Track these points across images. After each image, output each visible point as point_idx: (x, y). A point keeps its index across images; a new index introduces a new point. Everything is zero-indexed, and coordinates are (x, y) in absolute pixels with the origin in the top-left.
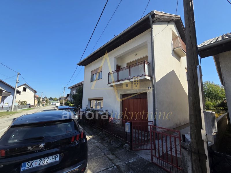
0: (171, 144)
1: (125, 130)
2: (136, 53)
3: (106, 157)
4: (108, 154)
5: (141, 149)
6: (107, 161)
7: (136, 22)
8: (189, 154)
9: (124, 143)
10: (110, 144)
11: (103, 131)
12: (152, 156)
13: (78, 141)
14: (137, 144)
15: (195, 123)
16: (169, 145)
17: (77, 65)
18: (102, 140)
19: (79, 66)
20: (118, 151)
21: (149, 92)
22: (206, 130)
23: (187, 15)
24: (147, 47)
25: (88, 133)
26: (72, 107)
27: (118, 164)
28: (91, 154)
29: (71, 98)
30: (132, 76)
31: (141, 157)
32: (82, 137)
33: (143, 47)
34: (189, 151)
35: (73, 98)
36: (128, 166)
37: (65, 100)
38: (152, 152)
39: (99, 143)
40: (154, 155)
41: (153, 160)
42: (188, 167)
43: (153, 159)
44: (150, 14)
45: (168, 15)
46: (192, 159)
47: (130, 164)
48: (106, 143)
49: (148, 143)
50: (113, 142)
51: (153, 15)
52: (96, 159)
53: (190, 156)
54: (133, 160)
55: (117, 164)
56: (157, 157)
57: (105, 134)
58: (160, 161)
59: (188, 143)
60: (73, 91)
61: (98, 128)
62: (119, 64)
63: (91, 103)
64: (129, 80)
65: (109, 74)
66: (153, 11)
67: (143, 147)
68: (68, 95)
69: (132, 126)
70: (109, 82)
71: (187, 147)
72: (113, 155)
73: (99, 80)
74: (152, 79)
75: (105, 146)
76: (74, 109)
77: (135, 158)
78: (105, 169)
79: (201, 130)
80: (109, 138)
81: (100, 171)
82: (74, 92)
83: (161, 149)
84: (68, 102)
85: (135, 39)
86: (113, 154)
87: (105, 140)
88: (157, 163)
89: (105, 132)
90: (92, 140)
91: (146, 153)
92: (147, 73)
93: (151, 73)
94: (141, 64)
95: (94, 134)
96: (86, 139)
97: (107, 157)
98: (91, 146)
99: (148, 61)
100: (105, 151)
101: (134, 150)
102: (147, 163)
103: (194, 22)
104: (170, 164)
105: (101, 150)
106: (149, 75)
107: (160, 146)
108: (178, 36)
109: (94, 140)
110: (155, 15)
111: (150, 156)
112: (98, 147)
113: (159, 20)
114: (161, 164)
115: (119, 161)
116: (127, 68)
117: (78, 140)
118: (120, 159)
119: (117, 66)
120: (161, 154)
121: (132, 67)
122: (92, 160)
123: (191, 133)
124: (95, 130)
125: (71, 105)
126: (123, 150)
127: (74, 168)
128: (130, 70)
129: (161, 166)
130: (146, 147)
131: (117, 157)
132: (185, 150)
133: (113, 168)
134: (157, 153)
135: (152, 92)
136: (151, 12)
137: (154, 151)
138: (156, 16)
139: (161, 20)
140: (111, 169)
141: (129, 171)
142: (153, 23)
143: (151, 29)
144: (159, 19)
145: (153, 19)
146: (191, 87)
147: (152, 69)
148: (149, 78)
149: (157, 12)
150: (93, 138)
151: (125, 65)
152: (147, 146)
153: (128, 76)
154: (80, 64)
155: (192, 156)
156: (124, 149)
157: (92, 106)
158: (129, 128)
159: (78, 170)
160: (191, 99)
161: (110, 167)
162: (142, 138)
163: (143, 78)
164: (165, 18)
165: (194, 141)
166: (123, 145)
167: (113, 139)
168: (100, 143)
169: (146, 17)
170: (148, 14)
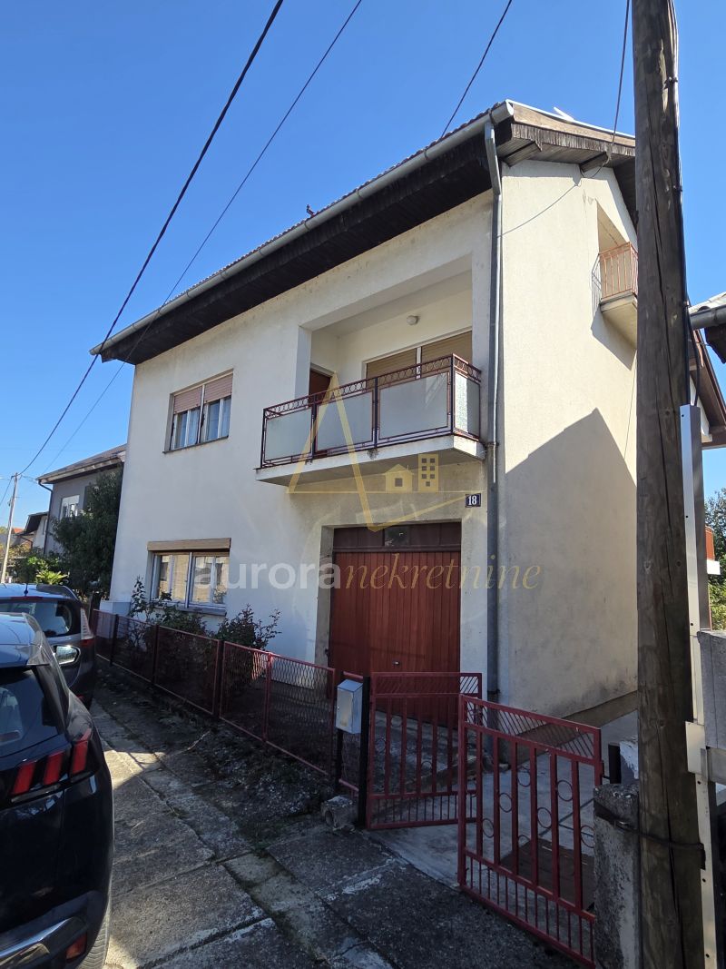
0: (555, 796)
1: (333, 717)
2: (414, 313)
3: (222, 868)
4: (236, 853)
5: (413, 819)
6: (223, 890)
7: (418, 153)
8: (626, 844)
9: (328, 790)
10: (252, 796)
11: (220, 727)
12: (463, 854)
13: (56, 787)
14: (391, 794)
15: (661, 689)
16: (545, 801)
17: (95, 353)
18: (207, 776)
19: (104, 360)
20: (288, 835)
21: (471, 520)
22: (706, 727)
23: (648, 149)
24: (470, 287)
25: (132, 737)
26: (51, 589)
27: (282, 908)
28: (142, 855)
29: (51, 538)
30: (384, 431)
31: (411, 866)
32: (80, 763)
33: (449, 281)
34: (629, 829)
35: (58, 540)
36: (336, 914)
37: (12, 547)
38: (463, 836)
39: (191, 796)
40: (475, 852)
41: (468, 878)
42: (621, 907)
43: (469, 872)
44: (488, 117)
45: (582, 132)
46: (638, 866)
47: (348, 906)
48: (229, 792)
49: (450, 788)
50: (266, 785)
51: (504, 126)
52: (162, 883)
53: (632, 853)
54: (364, 885)
55: (276, 908)
56: (486, 863)
57: (230, 744)
58: (502, 880)
59: (629, 788)
60: (66, 501)
61: (192, 708)
62: (325, 365)
63: (162, 566)
64: (372, 451)
65: (269, 414)
66: (505, 103)
67: (421, 808)
68: (34, 522)
69: (372, 699)
70: (267, 457)
71: (621, 811)
72: (260, 856)
73: (214, 445)
74: (486, 456)
75: (222, 809)
76: (60, 602)
77: (376, 873)
78: (212, 938)
79: (687, 723)
80: (249, 765)
81: (182, 950)
82: (73, 504)
83: (506, 818)
84: (33, 561)
85: (413, 242)
86: (263, 854)
87: (223, 777)
88: (484, 895)
89: (229, 734)
90: (152, 779)
91: (439, 841)
92: (462, 422)
93: (485, 420)
94: (437, 372)
95: (168, 746)
96: (103, 774)
97: (227, 868)
98: (146, 813)
99: (469, 357)
100: (220, 837)
101: (374, 825)
102: (434, 895)
103: (677, 192)
104: (548, 898)
105: (198, 833)
106: (476, 436)
107: (505, 802)
108: (627, 240)
109: (164, 779)
110: (514, 127)
111: (455, 856)
112: (183, 815)
113: (532, 154)
114: (503, 897)
115: (290, 887)
116: (365, 391)
117: (57, 782)
118: (294, 880)
119: (312, 372)
120: (506, 845)
121: (389, 384)
122: (141, 887)
123: (640, 739)
124: (176, 719)
125: (52, 575)
126: (317, 829)
127: (20, 940)
128: (376, 402)
129: (503, 906)
130: (437, 811)
131: (280, 869)
132: (612, 824)
133: (251, 927)
134: (488, 842)
135: (484, 521)
136: (494, 108)
137: (472, 829)
138: (516, 132)
139: (545, 154)
140: (243, 936)
141: (336, 941)
142: (504, 165)
143: (489, 193)
144: (533, 147)
145: (500, 147)
146: (649, 510)
147: (491, 404)
148: (470, 447)
149: (524, 113)
150: (162, 767)
151: (357, 373)
152: (445, 806)
153: (367, 434)
154: (110, 352)
155: (639, 853)
156: (323, 821)
157: (165, 588)
158: (354, 713)
159: (45, 949)
160: (647, 570)
161: (240, 927)
162: (419, 760)
163: (441, 444)
164: (564, 144)
165: (654, 776)
166: (322, 799)
167: (269, 769)
168: (196, 791)
169: (467, 129)
170: (481, 116)
